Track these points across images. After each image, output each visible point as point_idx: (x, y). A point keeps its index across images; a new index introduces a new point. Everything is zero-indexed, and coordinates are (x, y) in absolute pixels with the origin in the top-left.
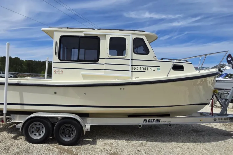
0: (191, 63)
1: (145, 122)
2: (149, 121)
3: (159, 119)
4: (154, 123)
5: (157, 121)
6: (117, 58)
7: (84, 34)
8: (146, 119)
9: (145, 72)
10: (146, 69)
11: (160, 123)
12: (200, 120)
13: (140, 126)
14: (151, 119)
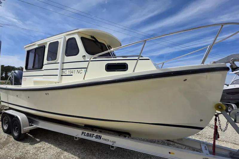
0: (149, 59)
1: (83, 134)
2: (88, 135)
3: (101, 135)
4: (94, 139)
5: (97, 137)
6: (51, 63)
7: (38, 45)
8: (85, 131)
9: (72, 75)
10: (74, 72)
11: (101, 141)
12: (170, 153)
13: (76, 138)
14: (90, 133)
